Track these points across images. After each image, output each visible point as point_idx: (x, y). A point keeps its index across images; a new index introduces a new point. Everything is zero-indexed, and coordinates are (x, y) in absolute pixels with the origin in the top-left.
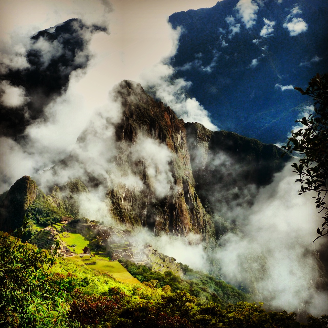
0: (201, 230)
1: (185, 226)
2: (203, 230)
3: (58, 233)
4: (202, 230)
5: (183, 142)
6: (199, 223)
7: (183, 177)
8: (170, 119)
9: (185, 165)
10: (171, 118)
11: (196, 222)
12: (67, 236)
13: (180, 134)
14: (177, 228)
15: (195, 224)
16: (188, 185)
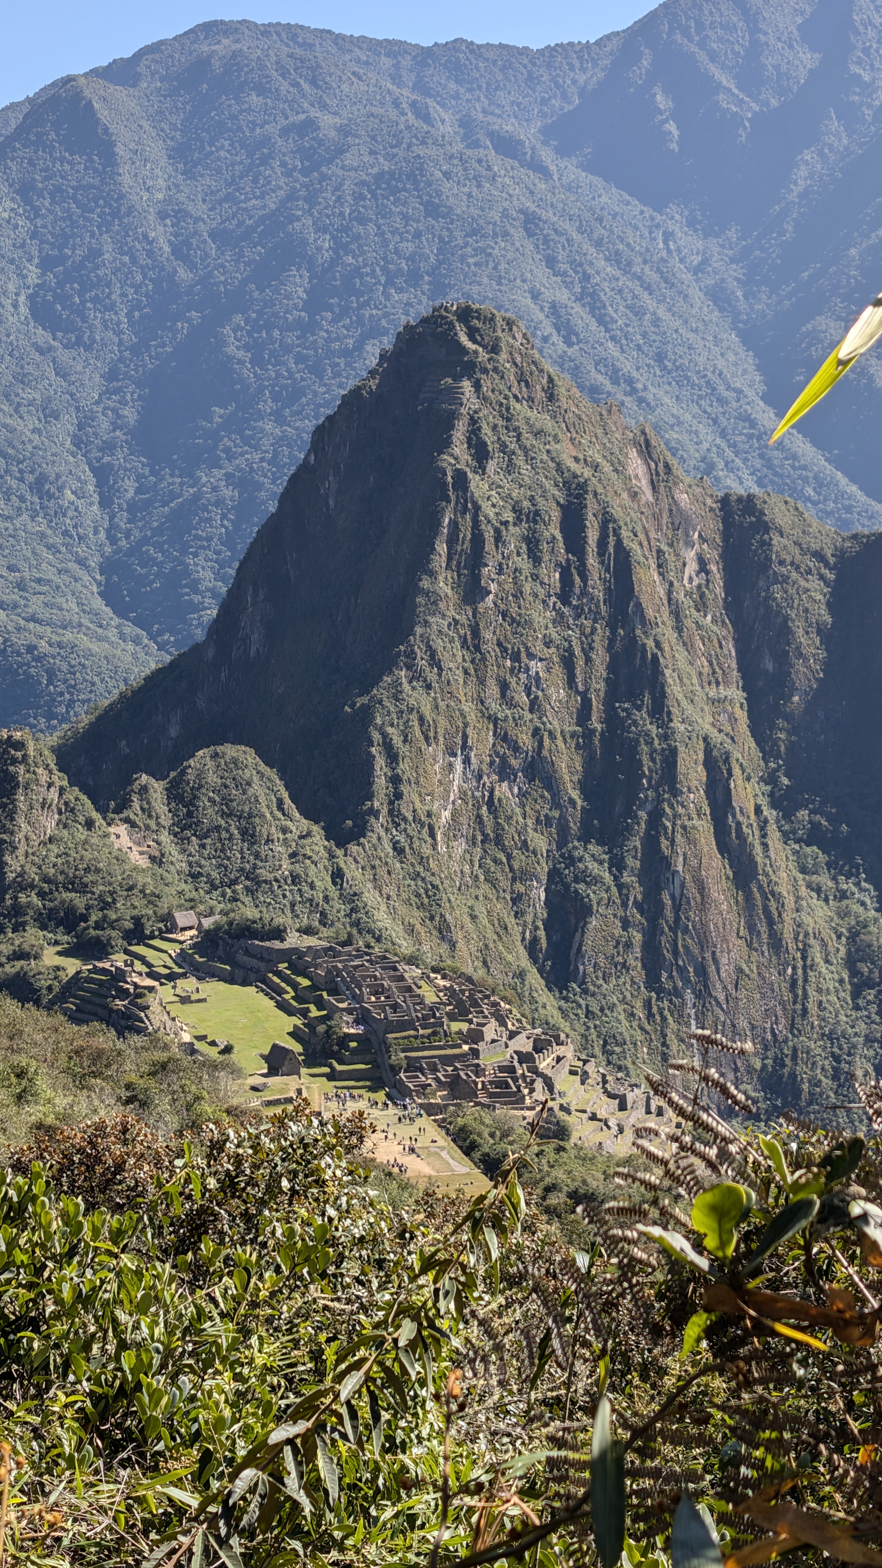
0: (785, 970)
1: (714, 953)
2: (794, 968)
3: (156, 984)
4: (789, 971)
5: (708, 581)
6: (776, 943)
7: (705, 739)
8: (652, 481)
9: (718, 684)
10: (658, 474)
11: (765, 936)
12: (194, 997)
13: (697, 546)
14: (680, 963)
15: (761, 944)
16: (730, 774)
